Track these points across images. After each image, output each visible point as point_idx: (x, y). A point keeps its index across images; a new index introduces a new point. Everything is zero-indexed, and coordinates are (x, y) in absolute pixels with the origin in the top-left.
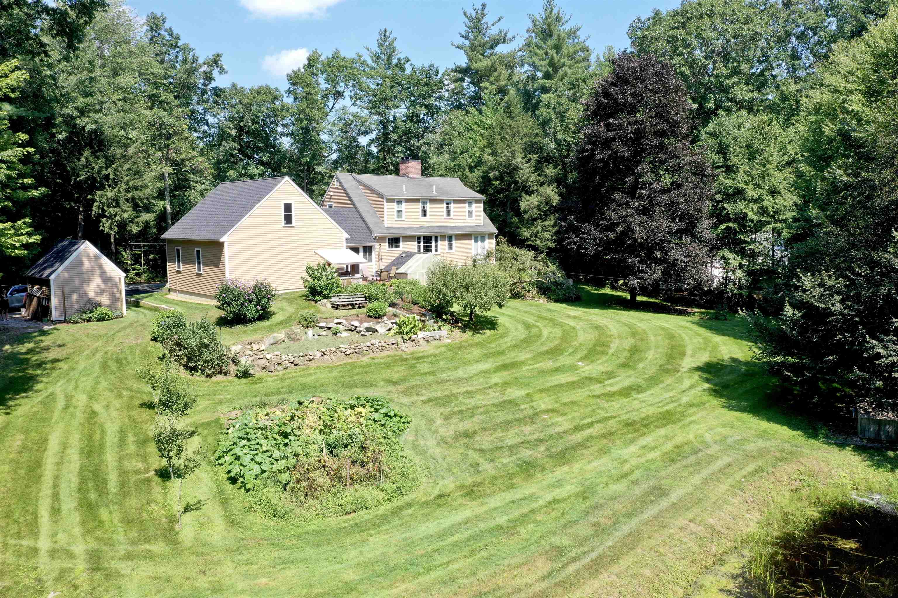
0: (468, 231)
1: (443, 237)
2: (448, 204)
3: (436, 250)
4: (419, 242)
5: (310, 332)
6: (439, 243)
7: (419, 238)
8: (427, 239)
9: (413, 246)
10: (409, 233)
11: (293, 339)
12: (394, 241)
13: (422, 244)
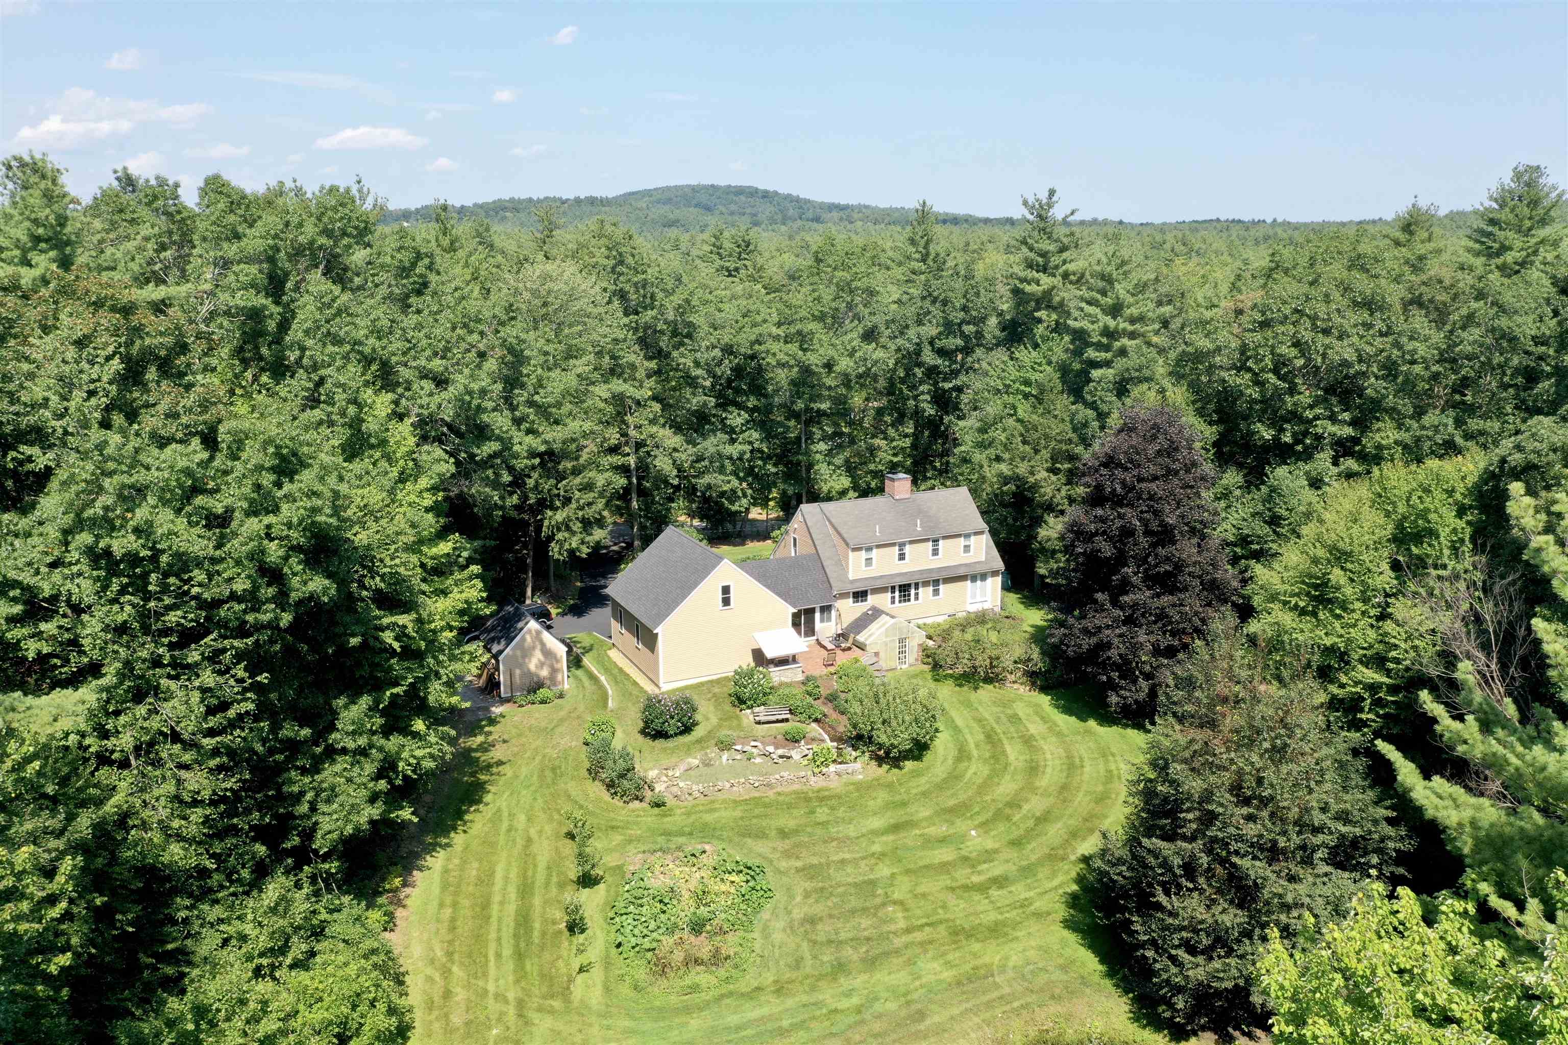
0: (962, 572)
1: (926, 584)
2: (936, 541)
3: (917, 598)
4: (893, 592)
5: (725, 756)
6: (921, 590)
7: (893, 588)
8: (904, 589)
9: (881, 600)
10: (879, 584)
11: (707, 765)
12: (860, 595)
13: (897, 594)
